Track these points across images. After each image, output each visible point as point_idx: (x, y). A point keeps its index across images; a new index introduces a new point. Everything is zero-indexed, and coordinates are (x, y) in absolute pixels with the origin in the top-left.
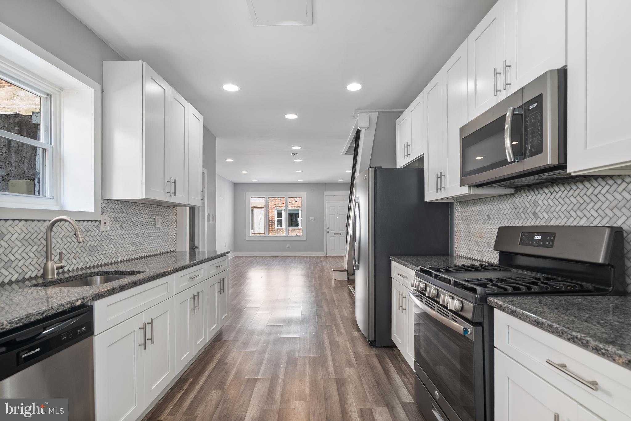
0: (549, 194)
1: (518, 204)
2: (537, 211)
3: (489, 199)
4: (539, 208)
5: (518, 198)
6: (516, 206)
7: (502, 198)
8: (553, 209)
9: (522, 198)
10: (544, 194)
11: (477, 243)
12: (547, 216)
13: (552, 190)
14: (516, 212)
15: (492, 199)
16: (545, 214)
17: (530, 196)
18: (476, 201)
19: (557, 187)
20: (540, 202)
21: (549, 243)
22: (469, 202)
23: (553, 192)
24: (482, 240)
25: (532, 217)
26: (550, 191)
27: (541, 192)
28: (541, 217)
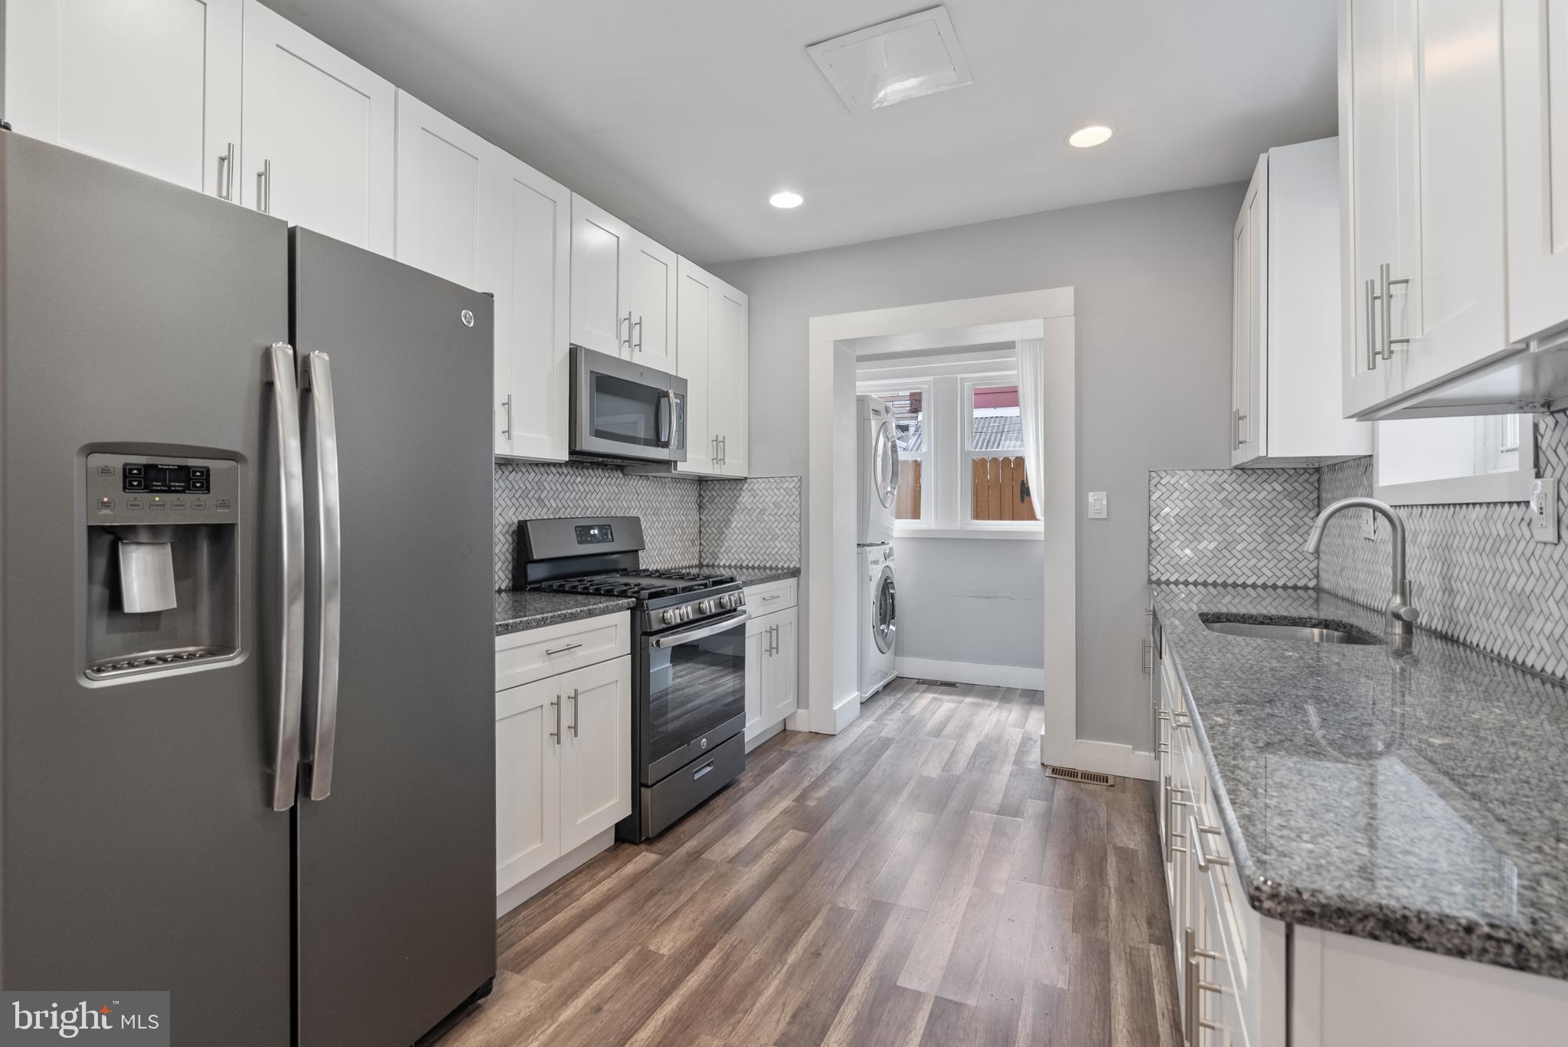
9: (520, 474)
12: (555, 506)
16: (552, 502)
26: (558, 472)
27: (548, 471)
28: (549, 506)
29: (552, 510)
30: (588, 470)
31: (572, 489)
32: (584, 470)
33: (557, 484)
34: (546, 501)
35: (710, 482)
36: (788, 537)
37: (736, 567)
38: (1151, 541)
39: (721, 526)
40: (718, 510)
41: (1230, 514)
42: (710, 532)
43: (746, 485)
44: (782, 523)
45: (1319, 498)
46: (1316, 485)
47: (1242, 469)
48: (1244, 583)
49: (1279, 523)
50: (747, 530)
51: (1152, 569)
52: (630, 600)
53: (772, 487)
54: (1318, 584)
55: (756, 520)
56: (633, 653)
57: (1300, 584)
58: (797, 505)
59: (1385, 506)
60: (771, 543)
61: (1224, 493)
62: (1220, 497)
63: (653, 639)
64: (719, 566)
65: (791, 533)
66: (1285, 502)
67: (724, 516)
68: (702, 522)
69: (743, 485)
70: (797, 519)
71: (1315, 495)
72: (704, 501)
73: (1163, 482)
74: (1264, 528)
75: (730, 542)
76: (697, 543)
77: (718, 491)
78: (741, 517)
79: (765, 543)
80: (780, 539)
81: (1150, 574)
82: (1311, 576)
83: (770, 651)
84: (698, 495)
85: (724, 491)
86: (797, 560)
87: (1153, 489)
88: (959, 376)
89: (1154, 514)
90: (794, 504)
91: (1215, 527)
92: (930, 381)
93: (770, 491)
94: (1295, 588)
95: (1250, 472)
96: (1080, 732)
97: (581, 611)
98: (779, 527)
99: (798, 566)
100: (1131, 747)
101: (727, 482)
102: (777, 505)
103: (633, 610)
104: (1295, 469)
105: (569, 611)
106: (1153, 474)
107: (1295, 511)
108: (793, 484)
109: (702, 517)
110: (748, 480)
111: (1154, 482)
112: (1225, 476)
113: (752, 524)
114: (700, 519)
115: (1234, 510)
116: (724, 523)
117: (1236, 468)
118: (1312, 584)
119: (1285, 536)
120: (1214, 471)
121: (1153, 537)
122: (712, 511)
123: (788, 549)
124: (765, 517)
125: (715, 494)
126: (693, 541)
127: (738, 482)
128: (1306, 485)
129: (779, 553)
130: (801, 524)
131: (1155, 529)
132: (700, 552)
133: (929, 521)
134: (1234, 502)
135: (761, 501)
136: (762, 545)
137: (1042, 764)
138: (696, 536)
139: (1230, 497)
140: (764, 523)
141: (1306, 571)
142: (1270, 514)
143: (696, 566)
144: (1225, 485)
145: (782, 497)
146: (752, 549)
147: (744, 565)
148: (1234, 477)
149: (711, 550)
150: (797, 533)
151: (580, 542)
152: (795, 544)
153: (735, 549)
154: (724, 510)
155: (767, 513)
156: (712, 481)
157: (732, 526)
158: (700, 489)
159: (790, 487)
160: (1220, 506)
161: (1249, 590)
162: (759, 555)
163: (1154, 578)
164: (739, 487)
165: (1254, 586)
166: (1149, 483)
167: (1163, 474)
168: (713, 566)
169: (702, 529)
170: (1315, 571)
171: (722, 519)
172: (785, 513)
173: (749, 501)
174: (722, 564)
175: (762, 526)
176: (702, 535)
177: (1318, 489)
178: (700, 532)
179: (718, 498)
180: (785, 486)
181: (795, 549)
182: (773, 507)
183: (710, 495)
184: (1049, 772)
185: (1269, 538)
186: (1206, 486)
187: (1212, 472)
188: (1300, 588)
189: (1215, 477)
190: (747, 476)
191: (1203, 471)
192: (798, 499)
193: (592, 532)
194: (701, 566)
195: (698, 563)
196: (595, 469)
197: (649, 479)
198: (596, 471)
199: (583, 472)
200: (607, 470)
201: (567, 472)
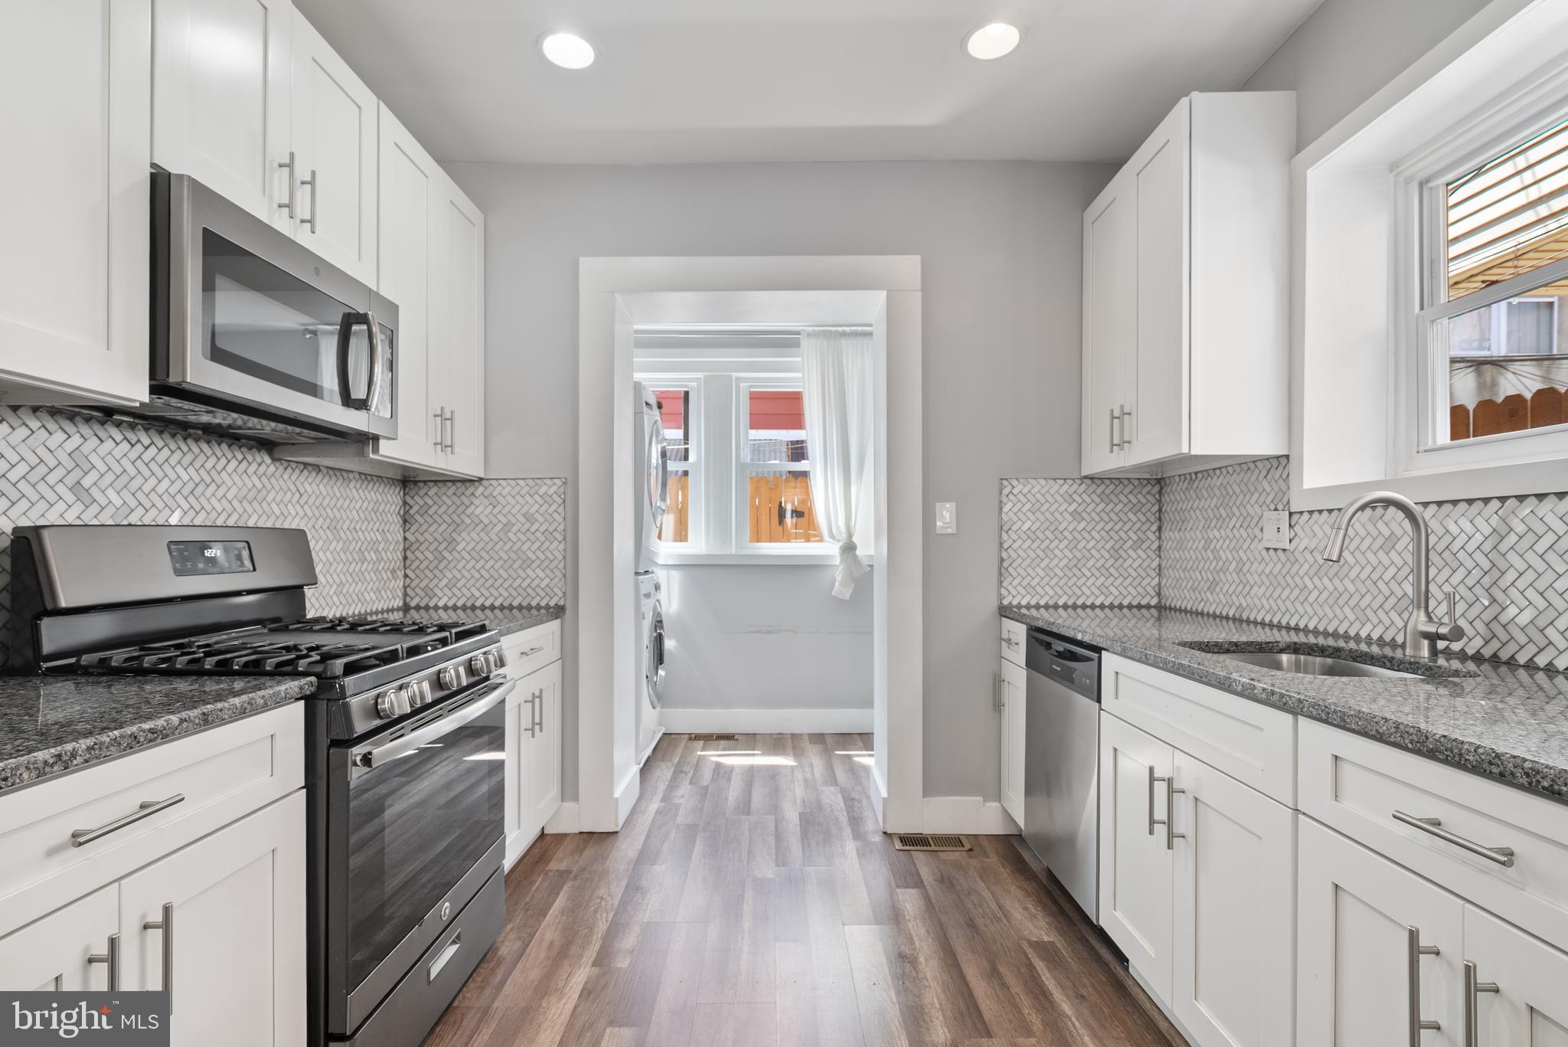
12: (118, 502)
13: (133, 438)
16: (111, 493)
25: (70, 498)
26: (126, 438)
27: (102, 434)
28: (103, 502)
29: (110, 510)
30: (199, 443)
31: (160, 474)
32: (189, 441)
33: (125, 462)
34: (95, 493)
35: (421, 485)
36: (547, 562)
37: (464, 608)
38: (1002, 560)
39: (441, 548)
40: (435, 526)
41: (1080, 528)
42: (422, 557)
43: (481, 489)
44: (538, 544)
45: (1160, 510)
46: (1157, 496)
47: (1092, 479)
48: (1093, 604)
49: (1125, 537)
50: (483, 554)
51: (1003, 591)
52: (304, 681)
53: (523, 492)
54: (1160, 602)
55: (496, 539)
56: (310, 786)
57: (1144, 602)
58: (560, 519)
59: (1408, 501)
60: (520, 572)
61: (1074, 505)
62: (1071, 509)
63: (358, 751)
64: (436, 608)
65: (551, 558)
66: (1130, 514)
67: (446, 534)
68: (408, 544)
69: (476, 489)
70: (560, 538)
71: (1156, 508)
72: (412, 512)
73: (1015, 491)
74: (1112, 543)
75: (455, 572)
76: (401, 574)
77: (435, 498)
78: (473, 535)
79: (511, 571)
80: (534, 566)
81: (1001, 597)
82: (1153, 594)
83: (533, 730)
84: (401, 503)
85: (444, 498)
86: (561, 595)
87: (1005, 499)
88: (735, 375)
89: (1005, 528)
90: (555, 515)
91: (1066, 542)
92: (700, 379)
93: (518, 498)
94: (1139, 607)
95: (1098, 482)
96: (929, 789)
97: (182, 721)
98: (534, 548)
99: (561, 603)
100: (981, 798)
101: (449, 484)
102: (529, 518)
103: (310, 701)
104: (1139, 479)
105: (146, 726)
106: (1005, 483)
107: (1139, 524)
108: (554, 488)
109: (408, 535)
110: (484, 482)
111: (1006, 491)
112: (1075, 486)
113: (490, 545)
114: (405, 539)
115: (1083, 524)
116: (445, 544)
117: (1086, 477)
118: (1154, 602)
119: (1131, 552)
120: (1065, 479)
121: (1004, 555)
122: (425, 526)
123: (547, 581)
124: (510, 535)
125: (430, 502)
126: (393, 571)
127: (468, 484)
128: (1149, 497)
129: (533, 585)
130: (565, 543)
131: (1006, 546)
132: (405, 587)
133: (698, 544)
134: (1084, 515)
135: (505, 511)
136: (505, 575)
137: (885, 833)
138: (400, 564)
139: (1080, 509)
140: (509, 544)
141: (1149, 589)
142: (1117, 528)
143: (398, 609)
144: (1075, 496)
145: (537, 506)
146: (491, 581)
147: (478, 604)
148: (1084, 486)
149: (423, 585)
150: (560, 557)
151: (179, 573)
152: (557, 572)
153: (463, 581)
154: (444, 526)
155: (514, 529)
156: (425, 482)
157: (459, 548)
158: (405, 495)
159: (550, 492)
160: (1070, 518)
161: (1098, 610)
162: (501, 590)
163: (1005, 602)
164: (468, 493)
165: (1102, 607)
166: (1001, 493)
167: (1015, 483)
168: (427, 608)
169: (409, 554)
170: (1157, 589)
171: (441, 539)
172: (542, 529)
173: (487, 512)
174: (441, 604)
175: (506, 548)
176: (408, 562)
177: (1160, 501)
178: (405, 558)
179: (435, 507)
180: (541, 492)
181: (556, 580)
182: (523, 520)
183: (421, 503)
184: (898, 845)
185: (1116, 553)
186: (1057, 496)
187: (1062, 481)
188: (1144, 607)
189: (1066, 487)
190: (482, 476)
191: (1055, 479)
192: (561, 510)
193: (208, 553)
194: (406, 608)
195: (401, 604)
196: (214, 442)
197: (320, 470)
198: (216, 445)
199: (188, 445)
200: (240, 448)
201: (149, 442)
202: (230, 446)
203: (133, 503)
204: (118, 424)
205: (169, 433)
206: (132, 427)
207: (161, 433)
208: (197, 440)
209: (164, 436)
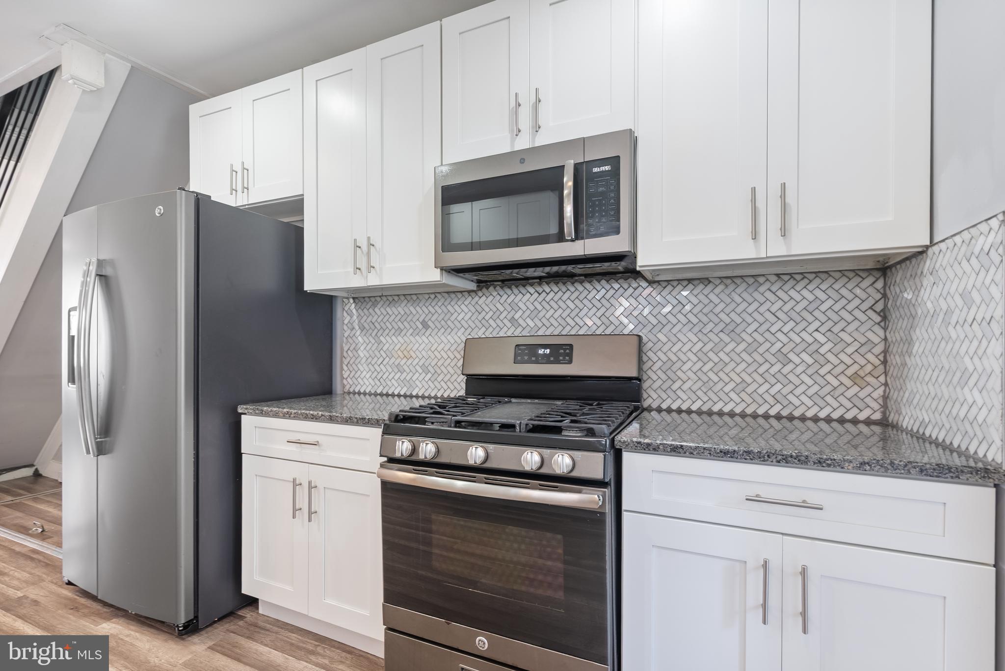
0: (536, 295)
1: (484, 306)
2: (516, 317)
3: (427, 296)
4: (520, 313)
5: (484, 298)
6: (479, 309)
7: (453, 296)
8: (541, 315)
10: (528, 295)
11: (399, 369)
12: (532, 324)
13: (540, 289)
14: (480, 317)
15: (433, 296)
16: (529, 321)
17: (505, 296)
18: (396, 298)
19: (547, 286)
20: (521, 305)
21: (564, 358)
22: (378, 299)
23: (542, 292)
24: (410, 362)
25: (509, 325)
26: (536, 291)
27: (524, 291)
28: (524, 325)
29: (528, 329)
30: (583, 284)
31: (556, 307)
32: (576, 284)
33: (536, 303)
34: (521, 321)
39: (905, 349)
40: (902, 321)
42: (894, 362)
43: (927, 261)
67: (907, 332)
69: (923, 261)
72: (888, 305)
75: (912, 382)
78: (923, 331)
84: (881, 296)
85: (905, 282)
109: (886, 334)
110: (929, 250)
116: (907, 345)
122: (896, 322)
132: (884, 397)
135: (945, 292)
146: (936, 401)
149: (894, 397)
153: (917, 397)
154: (907, 319)
156: (895, 266)
157: (914, 350)
158: (885, 285)
162: (943, 417)
164: (919, 271)
171: (904, 338)
173: (932, 295)
174: (904, 424)
175: (947, 351)
179: (901, 297)
183: (894, 292)
196: (595, 281)
197: (710, 282)
198: (596, 283)
199: (575, 287)
200: (617, 281)
201: (550, 290)
202: (608, 281)
203: (540, 325)
204: (532, 285)
205: (562, 282)
206: (540, 284)
207: (556, 284)
208: (581, 282)
209: (559, 285)
